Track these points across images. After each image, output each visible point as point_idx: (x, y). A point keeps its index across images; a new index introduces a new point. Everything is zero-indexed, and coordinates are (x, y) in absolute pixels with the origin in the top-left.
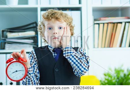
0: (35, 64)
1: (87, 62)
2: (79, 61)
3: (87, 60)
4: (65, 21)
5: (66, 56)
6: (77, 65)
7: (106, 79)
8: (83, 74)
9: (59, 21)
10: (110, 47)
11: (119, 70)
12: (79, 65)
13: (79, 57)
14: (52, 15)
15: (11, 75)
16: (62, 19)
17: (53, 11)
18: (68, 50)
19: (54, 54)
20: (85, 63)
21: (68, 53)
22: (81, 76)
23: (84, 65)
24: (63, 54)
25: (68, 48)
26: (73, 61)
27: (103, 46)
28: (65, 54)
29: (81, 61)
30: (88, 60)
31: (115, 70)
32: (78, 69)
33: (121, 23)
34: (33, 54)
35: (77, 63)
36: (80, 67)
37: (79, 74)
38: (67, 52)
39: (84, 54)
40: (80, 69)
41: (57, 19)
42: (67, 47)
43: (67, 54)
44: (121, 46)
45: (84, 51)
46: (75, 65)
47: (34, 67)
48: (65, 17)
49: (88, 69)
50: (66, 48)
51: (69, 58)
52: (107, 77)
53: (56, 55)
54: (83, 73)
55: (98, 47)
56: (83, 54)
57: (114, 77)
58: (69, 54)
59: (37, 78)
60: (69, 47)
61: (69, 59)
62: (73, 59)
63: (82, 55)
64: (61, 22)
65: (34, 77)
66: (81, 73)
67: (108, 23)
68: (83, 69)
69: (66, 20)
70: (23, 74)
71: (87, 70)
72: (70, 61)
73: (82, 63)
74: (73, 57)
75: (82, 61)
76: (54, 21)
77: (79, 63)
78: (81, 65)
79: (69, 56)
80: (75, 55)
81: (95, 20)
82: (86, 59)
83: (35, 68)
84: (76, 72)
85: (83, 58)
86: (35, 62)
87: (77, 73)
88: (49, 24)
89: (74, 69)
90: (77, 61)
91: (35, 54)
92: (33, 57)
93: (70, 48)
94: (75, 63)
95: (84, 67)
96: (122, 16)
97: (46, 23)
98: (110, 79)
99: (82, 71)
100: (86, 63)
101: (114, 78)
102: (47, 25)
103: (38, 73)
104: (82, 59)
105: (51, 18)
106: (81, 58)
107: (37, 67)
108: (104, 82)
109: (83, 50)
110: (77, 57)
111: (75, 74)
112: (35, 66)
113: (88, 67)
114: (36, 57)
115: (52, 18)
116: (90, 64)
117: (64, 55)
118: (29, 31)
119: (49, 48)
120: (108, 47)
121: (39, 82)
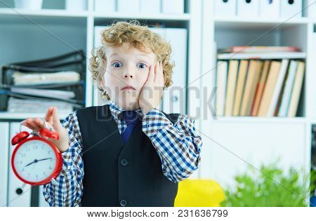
0: (76, 145)
1: (196, 149)
2: (176, 146)
3: (195, 145)
4: (153, 51)
5: (147, 132)
6: (171, 155)
7: (240, 190)
8: (184, 177)
9: (139, 48)
10: (251, 115)
11: (271, 168)
12: (175, 155)
13: (178, 136)
14: (125, 33)
15: (23, 170)
16: (147, 46)
17: (127, 26)
18: (154, 119)
19: (123, 124)
20: (190, 151)
21: (153, 125)
22: (178, 180)
23: (188, 155)
24: (141, 127)
25: (155, 113)
26: (162, 145)
27: (236, 112)
28: (146, 126)
29: (181, 146)
30: (198, 145)
31: (263, 168)
32: (174, 164)
33: (279, 60)
34: (74, 122)
35: (171, 150)
36: (179, 160)
37: (175, 176)
38: (150, 122)
39: (190, 130)
40: (178, 165)
41: (135, 43)
42: (153, 111)
43: (150, 128)
44: (276, 114)
45: (192, 124)
46: (166, 154)
47: (73, 151)
48: (155, 41)
49: (196, 165)
50: (149, 114)
51: (155, 136)
52: (242, 186)
53: (125, 126)
54: (184, 174)
55: (224, 115)
56: (187, 129)
57: (259, 186)
58: (156, 128)
59: (79, 176)
60: (158, 112)
61: (154, 140)
62: (163, 140)
63: (186, 133)
64: (145, 52)
65: (74, 173)
66: (180, 175)
67: (249, 60)
68: (184, 165)
69: (156, 48)
70: (50, 168)
71: (193, 168)
72: (157, 144)
73: (184, 150)
74: (164, 135)
75: (184, 145)
76: (128, 47)
77: (176, 150)
78: (180, 155)
79: (154, 133)
80: (169, 132)
81: (220, 51)
82: (193, 142)
83: (76, 153)
84: (168, 170)
85: (187, 139)
86: (76, 140)
87: (171, 173)
88: (115, 54)
89: (165, 163)
90: (172, 145)
91: (77, 123)
92: (71, 129)
93: (160, 114)
94: (166, 150)
95: (188, 160)
96: (282, 44)
97: (109, 52)
98: (248, 189)
99: (183, 170)
100: (193, 151)
101: (259, 189)
102: (111, 56)
103: (81, 166)
104: (184, 141)
105: (121, 41)
106: (182, 139)
107: (80, 151)
108: (236, 196)
109: (188, 121)
110: (173, 136)
111: (166, 174)
112: (76, 148)
113: (197, 161)
114: (78, 128)
115: (124, 40)
116: (201, 154)
117: (144, 130)
118: (65, 71)
119: (112, 110)
120: (246, 115)
121: (82, 187)
